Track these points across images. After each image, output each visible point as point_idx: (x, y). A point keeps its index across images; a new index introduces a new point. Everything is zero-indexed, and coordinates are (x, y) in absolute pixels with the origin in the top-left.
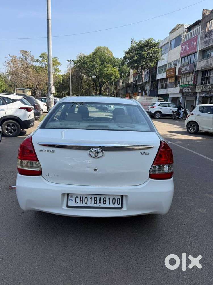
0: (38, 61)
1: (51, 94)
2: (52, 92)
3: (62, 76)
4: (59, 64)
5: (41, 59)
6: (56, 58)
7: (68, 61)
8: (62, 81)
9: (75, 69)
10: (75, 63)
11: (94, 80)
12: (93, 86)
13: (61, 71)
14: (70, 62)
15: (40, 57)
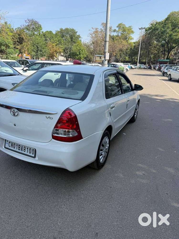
0: (115, 31)
1: (105, 61)
2: (106, 59)
3: (134, 43)
4: (133, 32)
5: (117, 29)
6: (130, 27)
7: (140, 29)
8: (133, 48)
9: (146, 35)
10: (146, 31)
11: (163, 46)
12: (162, 52)
13: (133, 38)
14: (141, 30)
15: (117, 27)
